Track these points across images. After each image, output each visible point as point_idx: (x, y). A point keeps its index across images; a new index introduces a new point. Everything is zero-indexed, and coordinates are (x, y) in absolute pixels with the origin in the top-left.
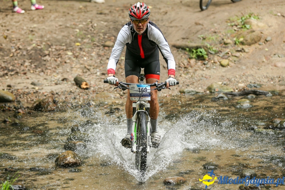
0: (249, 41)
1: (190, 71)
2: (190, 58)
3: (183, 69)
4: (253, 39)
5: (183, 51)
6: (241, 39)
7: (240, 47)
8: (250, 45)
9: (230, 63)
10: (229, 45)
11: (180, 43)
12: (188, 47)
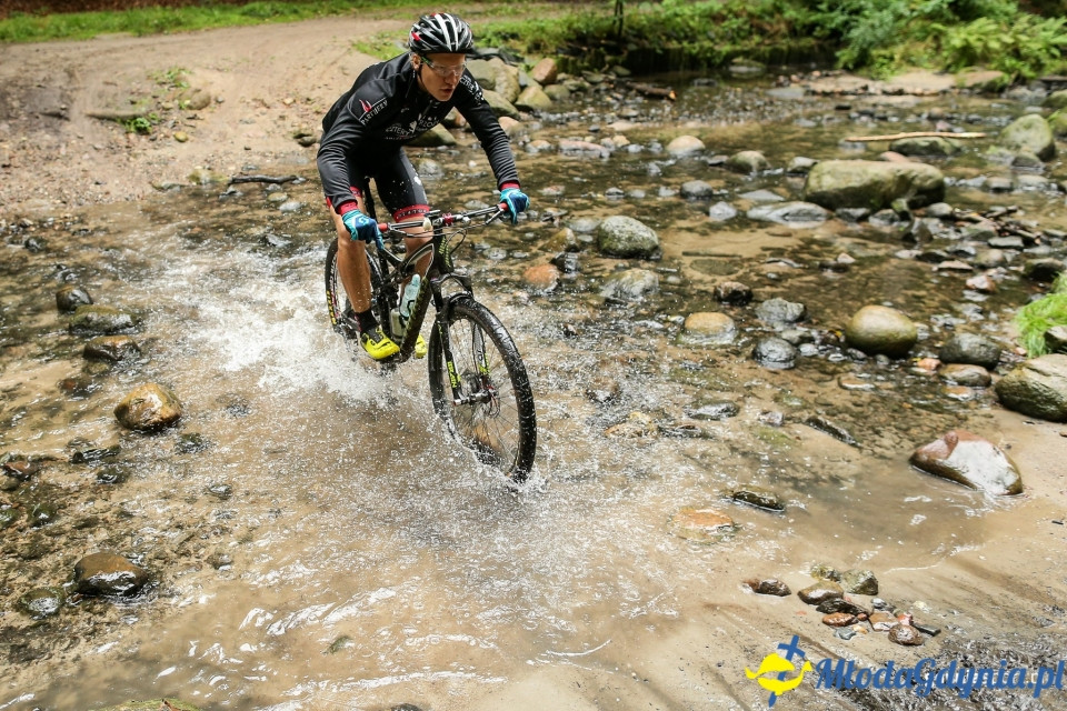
0: (199, 104)
1: (136, 151)
2: (127, 133)
3: (124, 149)
4: (203, 102)
5: (112, 123)
6: (188, 102)
7: (191, 113)
8: (200, 109)
9: (189, 136)
10: (172, 111)
11: (99, 112)
12: (118, 117)
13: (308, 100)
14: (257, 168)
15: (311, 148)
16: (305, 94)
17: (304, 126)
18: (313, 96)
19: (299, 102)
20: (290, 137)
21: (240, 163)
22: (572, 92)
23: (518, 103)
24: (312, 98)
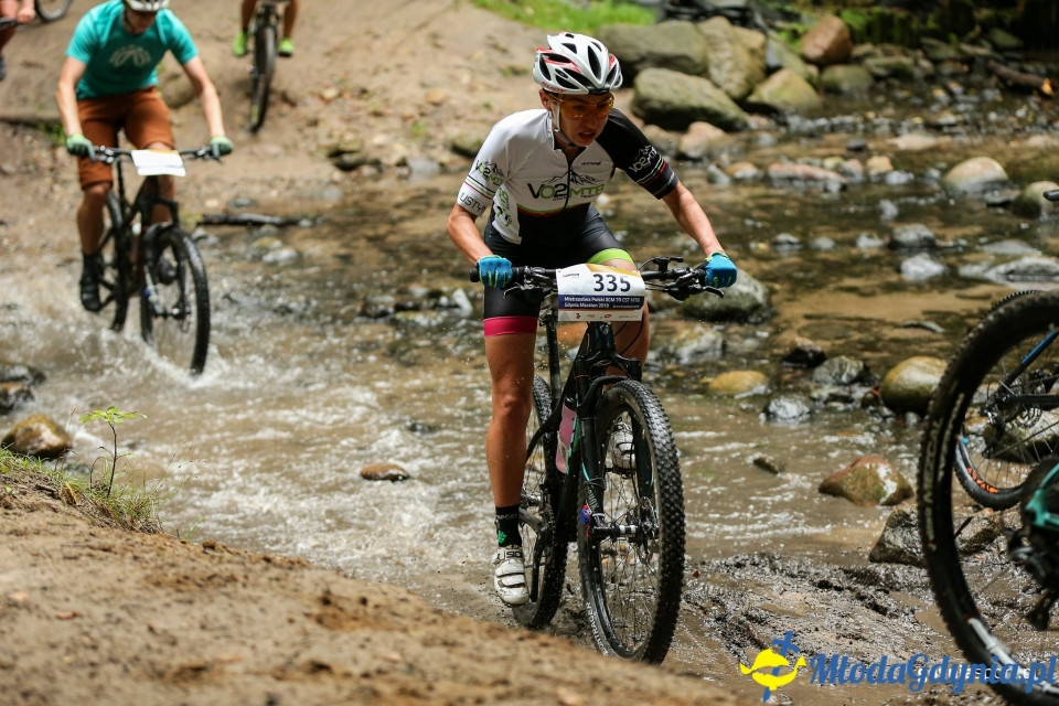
2: (54, 147)
5: (31, 131)
13: (364, 91)
14: (254, 204)
15: (354, 174)
16: (360, 81)
17: (349, 137)
18: (373, 84)
19: (347, 95)
20: (322, 154)
21: (227, 195)
22: (878, 78)
23: (753, 99)
24: (371, 87)
